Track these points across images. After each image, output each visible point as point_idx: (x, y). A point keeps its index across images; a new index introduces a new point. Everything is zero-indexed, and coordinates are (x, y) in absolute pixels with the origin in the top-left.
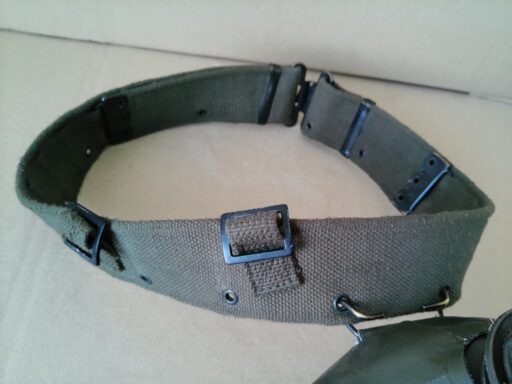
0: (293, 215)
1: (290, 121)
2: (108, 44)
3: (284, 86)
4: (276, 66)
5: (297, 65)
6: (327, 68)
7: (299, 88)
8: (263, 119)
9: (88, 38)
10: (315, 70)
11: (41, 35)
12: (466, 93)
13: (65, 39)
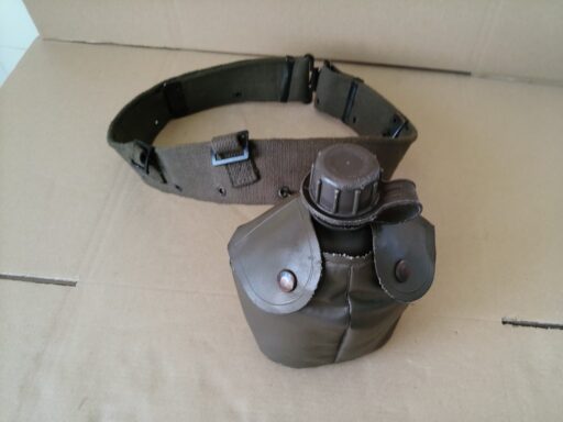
0: (251, 136)
1: (307, 100)
2: (178, 49)
3: (297, 72)
4: (289, 57)
5: (306, 56)
6: (329, 56)
7: (311, 73)
8: (285, 98)
9: (163, 45)
10: (320, 60)
11: (132, 46)
12: (467, 74)
13: (148, 47)
